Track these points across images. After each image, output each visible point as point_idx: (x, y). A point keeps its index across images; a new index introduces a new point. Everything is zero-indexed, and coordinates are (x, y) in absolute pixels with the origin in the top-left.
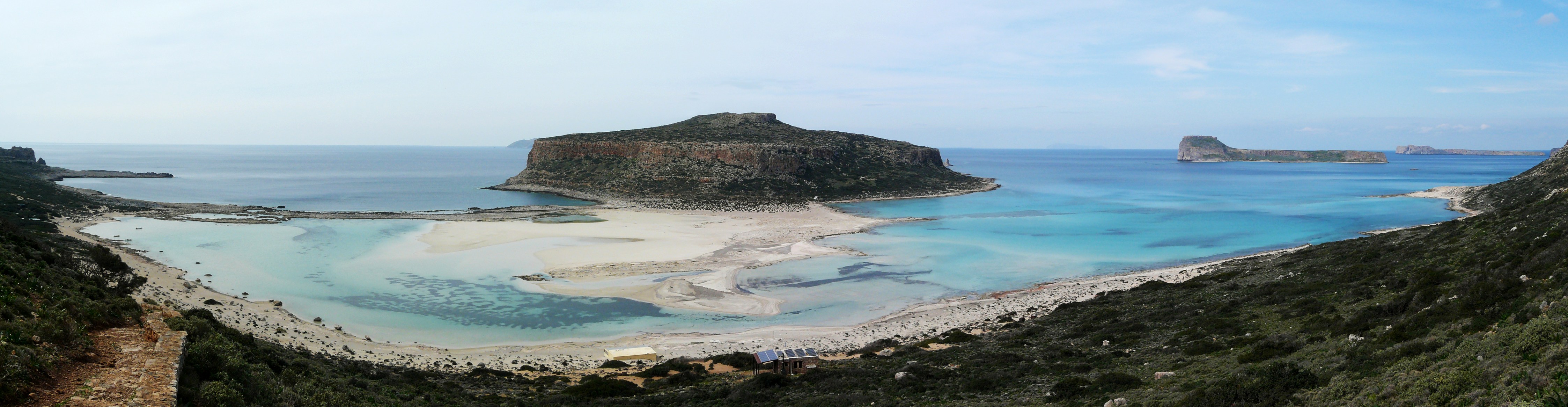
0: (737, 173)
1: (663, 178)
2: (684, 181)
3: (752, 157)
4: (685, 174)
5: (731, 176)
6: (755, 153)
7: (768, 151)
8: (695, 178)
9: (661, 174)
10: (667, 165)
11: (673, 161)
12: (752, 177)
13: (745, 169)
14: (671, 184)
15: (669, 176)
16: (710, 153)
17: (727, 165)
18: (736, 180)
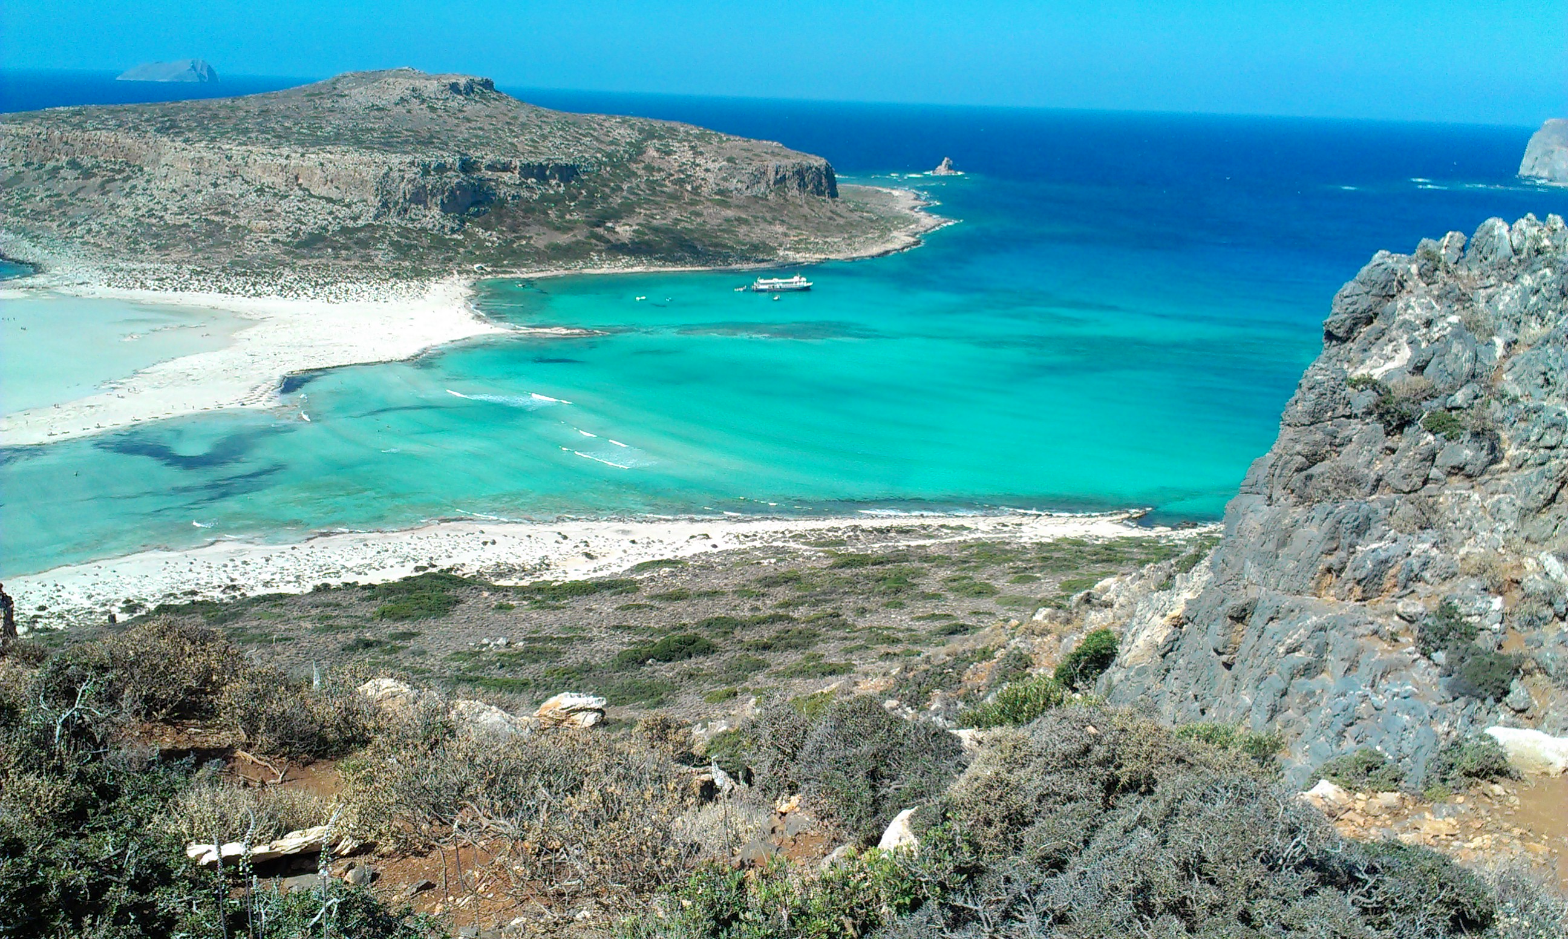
0: (331, 213)
1: (183, 219)
2: (220, 227)
3: (363, 182)
4: (225, 213)
5: (317, 217)
6: (370, 174)
7: (400, 170)
8: (242, 222)
9: (182, 211)
10: (200, 191)
11: (212, 184)
12: (361, 223)
13: (349, 206)
14: (194, 232)
15: (196, 217)
16: (282, 171)
17: (314, 197)
18: (325, 229)
